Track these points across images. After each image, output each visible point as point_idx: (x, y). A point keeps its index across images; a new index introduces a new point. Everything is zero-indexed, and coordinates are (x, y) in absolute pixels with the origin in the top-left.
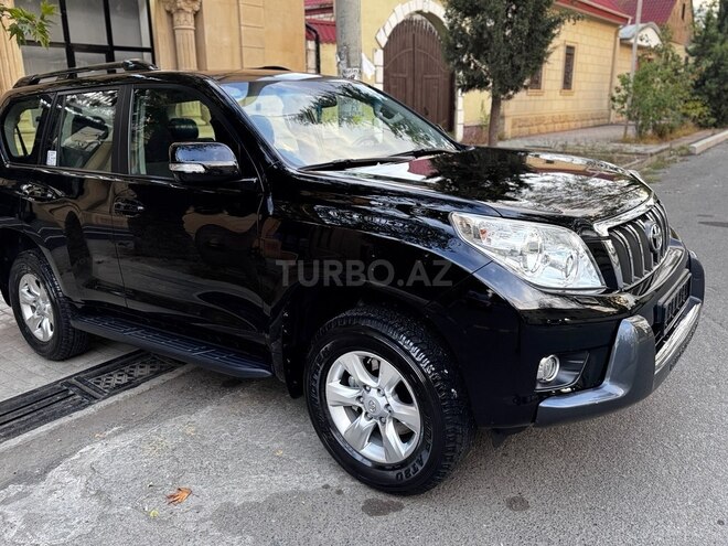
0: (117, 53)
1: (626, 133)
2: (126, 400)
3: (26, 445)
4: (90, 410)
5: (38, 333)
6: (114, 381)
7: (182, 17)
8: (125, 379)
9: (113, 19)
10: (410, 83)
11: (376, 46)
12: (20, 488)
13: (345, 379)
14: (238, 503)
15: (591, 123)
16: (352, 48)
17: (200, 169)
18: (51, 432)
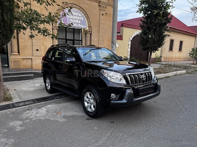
0: (75, 41)
1: (194, 62)
2: (58, 100)
3: (41, 104)
4: (52, 101)
5: (48, 88)
6: (58, 97)
7: (88, 34)
8: (59, 97)
9: (75, 34)
10: (137, 48)
11: (129, 40)
12: (37, 109)
13: (87, 97)
14: (67, 115)
15: (187, 59)
16: (114, 41)
17: (69, 61)
18: (45, 103)
